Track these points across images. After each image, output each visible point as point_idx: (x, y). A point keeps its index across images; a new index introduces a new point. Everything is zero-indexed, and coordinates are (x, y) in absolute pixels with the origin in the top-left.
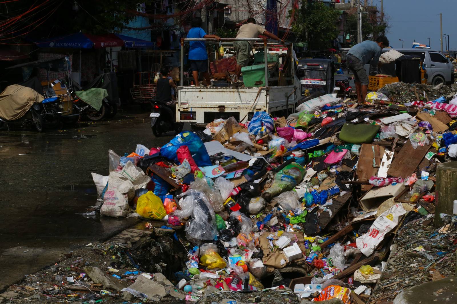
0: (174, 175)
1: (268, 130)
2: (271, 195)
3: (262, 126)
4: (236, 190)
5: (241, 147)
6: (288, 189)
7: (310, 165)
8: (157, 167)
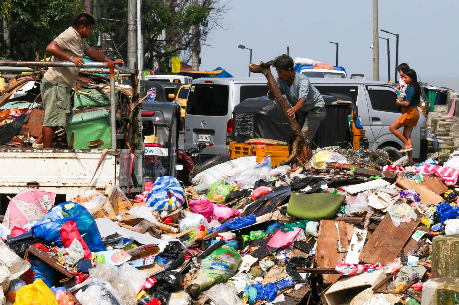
0: (62, 260)
1: (179, 204)
2: (199, 287)
3: (170, 198)
4: (150, 282)
5: (141, 228)
6: (221, 280)
7: (246, 251)
8: (36, 249)
